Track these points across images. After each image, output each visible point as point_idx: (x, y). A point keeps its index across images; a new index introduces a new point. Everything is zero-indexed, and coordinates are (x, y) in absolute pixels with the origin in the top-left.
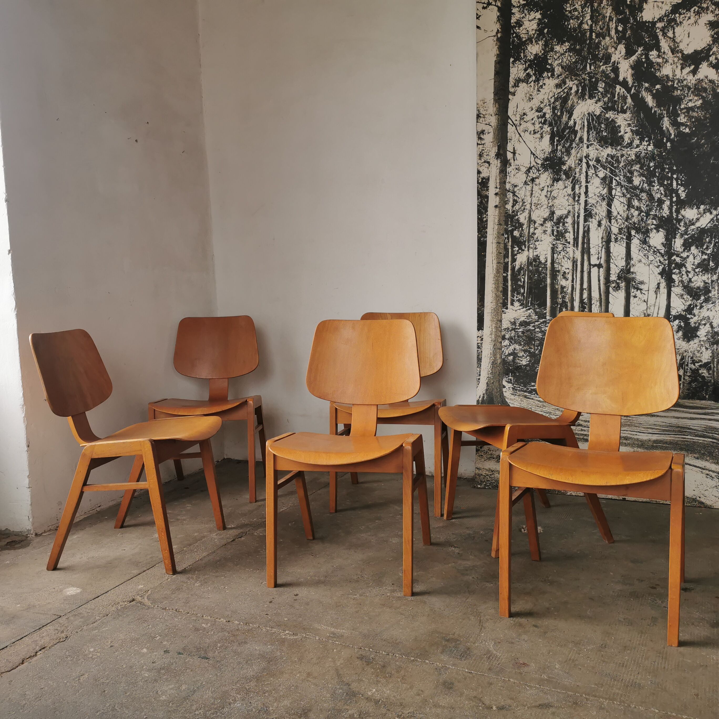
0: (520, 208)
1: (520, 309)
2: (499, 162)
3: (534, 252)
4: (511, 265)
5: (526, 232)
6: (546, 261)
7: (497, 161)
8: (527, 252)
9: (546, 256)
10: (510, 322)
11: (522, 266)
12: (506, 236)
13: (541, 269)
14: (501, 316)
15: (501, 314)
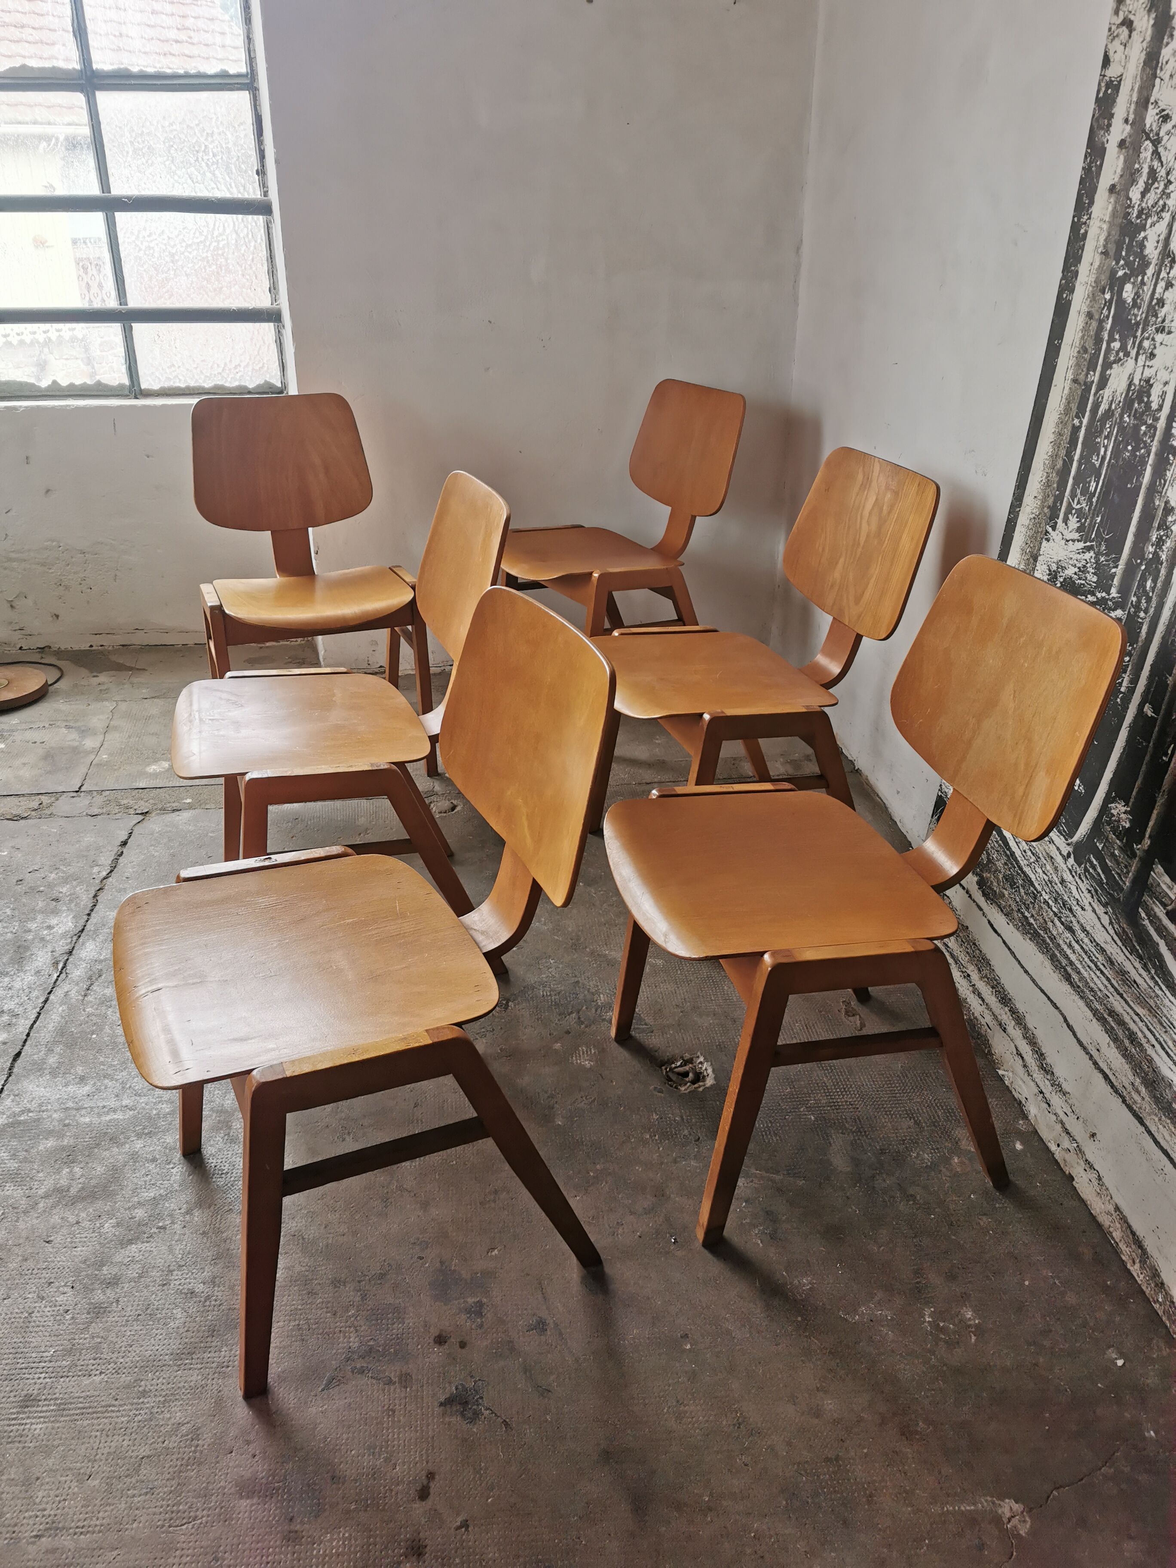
0: (1156, 203)
1: (1073, 541)
2: (1152, 22)
3: (1146, 367)
4: (1095, 394)
5: (1148, 291)
6: (1161, 407)
7: (1149, 16)
8: (1133, 361)
9: (1165, 389)
10: (1050, 570)
11: (1113, 407)
12: (1108, 296)
13: (1143, 428)
14: (1041, 543)
15: (1042, 539)
